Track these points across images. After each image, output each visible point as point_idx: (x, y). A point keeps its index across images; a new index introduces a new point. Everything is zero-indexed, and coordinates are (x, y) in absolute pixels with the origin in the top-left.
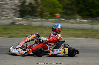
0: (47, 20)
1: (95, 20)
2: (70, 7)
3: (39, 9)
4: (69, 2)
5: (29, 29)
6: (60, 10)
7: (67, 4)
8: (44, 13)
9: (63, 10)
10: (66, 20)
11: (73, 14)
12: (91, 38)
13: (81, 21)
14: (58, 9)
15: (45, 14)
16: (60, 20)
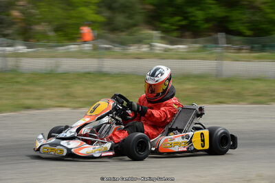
3: (15, 13)
5: (17, 82)
9: (98, 13)
10: (118, 49)
11: (135, 25)
13: (166, 50)
16: (95, 48)
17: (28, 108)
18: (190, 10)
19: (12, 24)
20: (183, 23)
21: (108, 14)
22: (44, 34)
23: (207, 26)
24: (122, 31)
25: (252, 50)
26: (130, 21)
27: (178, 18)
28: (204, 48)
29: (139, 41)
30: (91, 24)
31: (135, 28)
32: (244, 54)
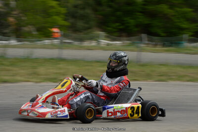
0: (31, 43)
1: (139, 42)
2: (81, 12)
3: (11, 19)
4: (79, 2)
6: (60, 20)
7: (76, 7)
8: (24, 27)
9: (65, 20)
10: (76, 43)
11: (89, 28)
12: (144, 80)
13: (108, 45)
14: (55, 17)
15: (26, 29)
16: (62, 43)
17: (5, 82)
18: (125, 19)
19: (8, 26)
20: (121, 27)
21: (72, 20)
22: (29, 33)
23: (136, 29)
24: (81, 32)
25: (164, 45)
26: (86, 26)
27: (118, 24)
28: (133, 44)
29: (91, 39)
30: (60, 27)
31: (90, 30)
32: (159, 48)
